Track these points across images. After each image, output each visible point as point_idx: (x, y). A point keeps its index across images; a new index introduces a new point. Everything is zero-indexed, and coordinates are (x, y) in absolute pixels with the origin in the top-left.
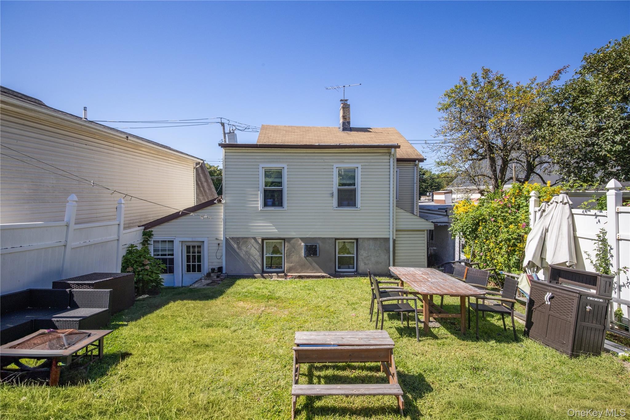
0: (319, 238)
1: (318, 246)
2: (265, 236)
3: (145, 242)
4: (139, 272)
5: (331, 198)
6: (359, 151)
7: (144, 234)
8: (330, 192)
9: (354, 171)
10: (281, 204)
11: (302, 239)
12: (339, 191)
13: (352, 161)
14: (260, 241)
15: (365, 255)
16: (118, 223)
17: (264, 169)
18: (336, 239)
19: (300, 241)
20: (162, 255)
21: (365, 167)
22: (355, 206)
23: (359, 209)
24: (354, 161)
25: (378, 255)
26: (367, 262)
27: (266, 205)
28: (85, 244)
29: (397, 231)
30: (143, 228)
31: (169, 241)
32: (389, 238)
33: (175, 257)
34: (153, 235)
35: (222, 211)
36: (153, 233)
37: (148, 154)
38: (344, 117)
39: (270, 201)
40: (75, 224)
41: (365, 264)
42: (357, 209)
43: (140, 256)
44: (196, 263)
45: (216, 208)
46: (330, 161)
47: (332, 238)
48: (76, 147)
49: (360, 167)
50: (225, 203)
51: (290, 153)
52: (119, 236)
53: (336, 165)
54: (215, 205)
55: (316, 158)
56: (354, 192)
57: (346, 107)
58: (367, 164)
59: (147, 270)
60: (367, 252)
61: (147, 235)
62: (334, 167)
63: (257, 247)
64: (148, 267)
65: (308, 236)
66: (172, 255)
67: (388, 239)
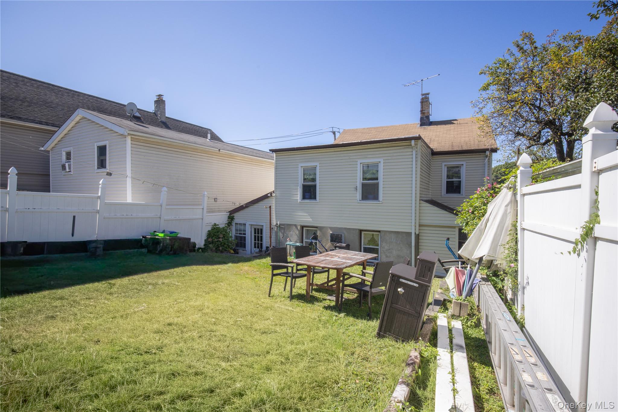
0: (345, 228)
1: (343, 235)
2: (303, 224)
3: (229, 224)
4: (215, 242)
5: (355, 192)
6: (381, 146)
7: (229, 218)
8: (355, 186)
9: (376, 165)
10: (315, 198)
11: (331, 228)
12: (363, 185)
13: (374, 156)
14: (299, 227)
15: (386, 247)
16: (202, 207)
17: (302, 168)
18: (361, 231)
19: (329, 230)
20: (239, 234)
21: (387, 161)
22: (378, 199)
23: (381, 203)
24: (377, 156)
25: (400, 248)
26: (388, 255)
27: (304, 198)
28: (175, 219)
29: (420, 226)
30: (229, 213)
31: (243, 224)
32: (411, 233)
33: (246, 236)
34: (234, 219)
35: (274, 202)
36: (235, 217)
37: (243, 161)
38: (422, 112)
39: (307, 195)
40: (167, 205)
41: (387, 257)
42: (378, 202)
43: (218, 232)
44: (260, 242)
45: (271, 200)
46: (354, 157)
47: (356, 229)
48: (183, 158)
49: (382, 162)
50: (276, 196)
51: (322, 153)
52: (203, 217)
53: (359, 161)
54: (270, 198)
55: (342, 155)
56: (376, 186)
57: (425, 101)
58: (389, 158)
59: (220, 241)
60: (388, 245)
61: (231, 218)
62: (359, 163)
63: (297, 232)
64: (221, 240)
65: (335, 226)
66: (245, 234)
67: (409, 234)
